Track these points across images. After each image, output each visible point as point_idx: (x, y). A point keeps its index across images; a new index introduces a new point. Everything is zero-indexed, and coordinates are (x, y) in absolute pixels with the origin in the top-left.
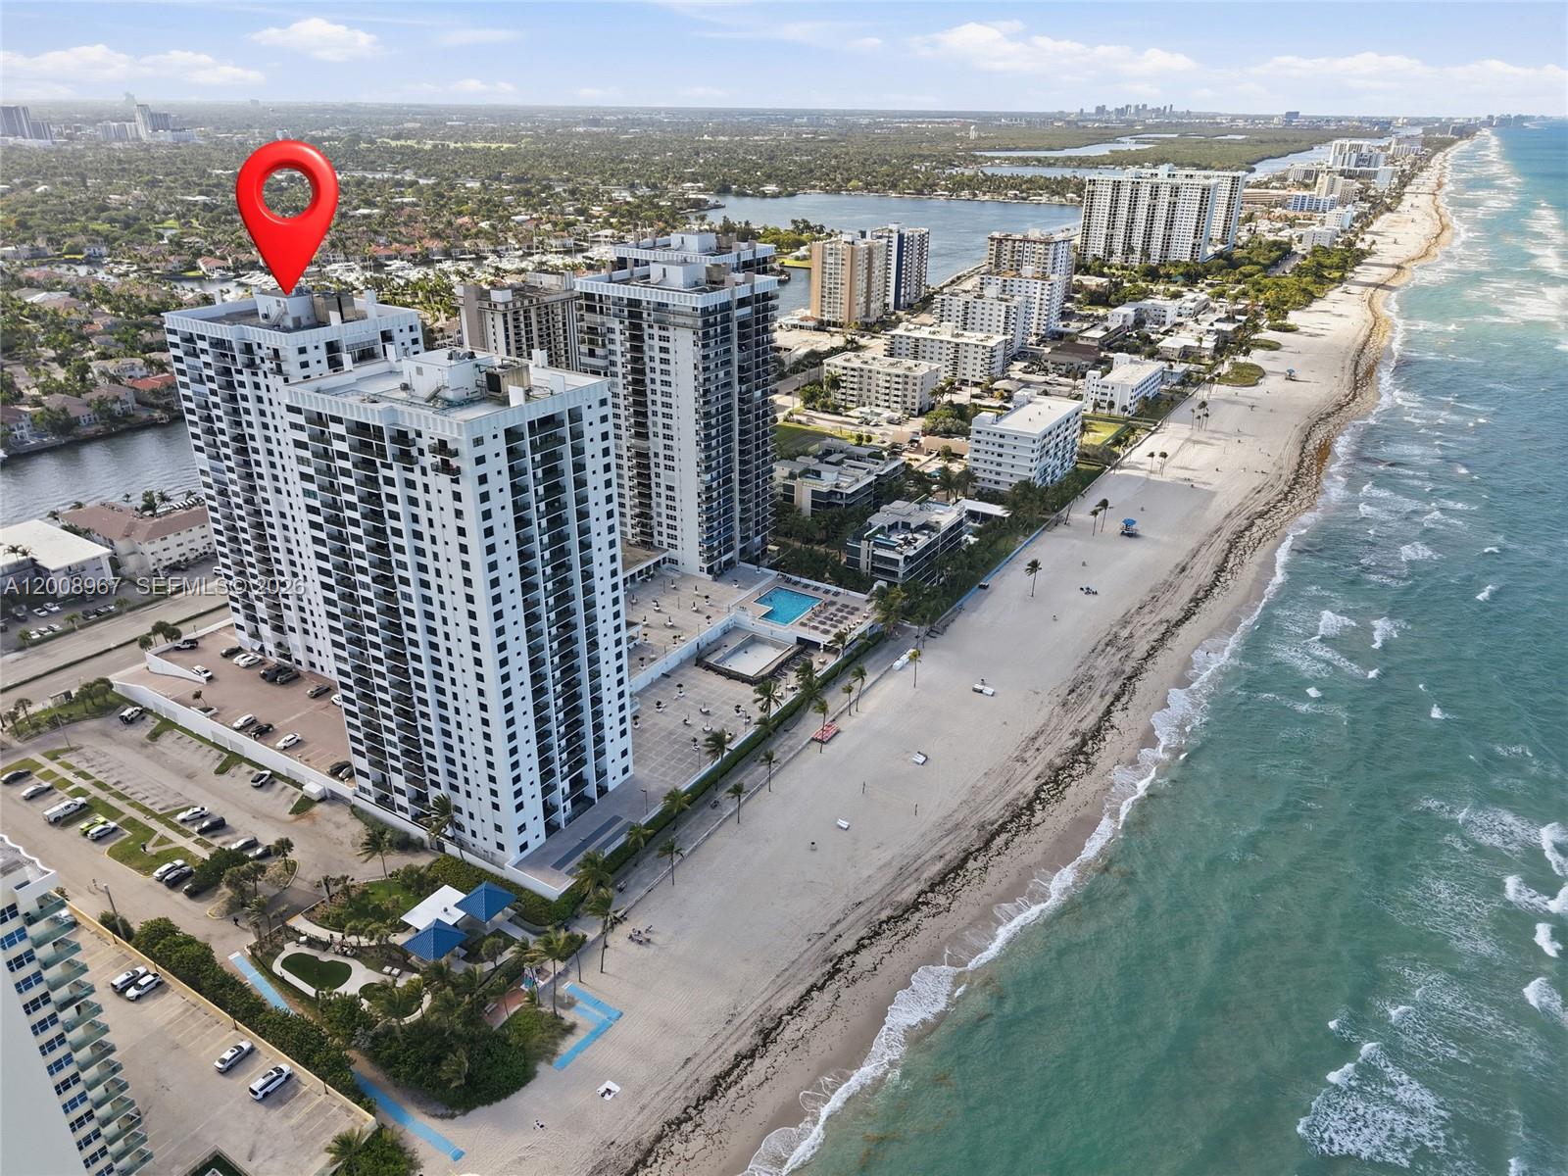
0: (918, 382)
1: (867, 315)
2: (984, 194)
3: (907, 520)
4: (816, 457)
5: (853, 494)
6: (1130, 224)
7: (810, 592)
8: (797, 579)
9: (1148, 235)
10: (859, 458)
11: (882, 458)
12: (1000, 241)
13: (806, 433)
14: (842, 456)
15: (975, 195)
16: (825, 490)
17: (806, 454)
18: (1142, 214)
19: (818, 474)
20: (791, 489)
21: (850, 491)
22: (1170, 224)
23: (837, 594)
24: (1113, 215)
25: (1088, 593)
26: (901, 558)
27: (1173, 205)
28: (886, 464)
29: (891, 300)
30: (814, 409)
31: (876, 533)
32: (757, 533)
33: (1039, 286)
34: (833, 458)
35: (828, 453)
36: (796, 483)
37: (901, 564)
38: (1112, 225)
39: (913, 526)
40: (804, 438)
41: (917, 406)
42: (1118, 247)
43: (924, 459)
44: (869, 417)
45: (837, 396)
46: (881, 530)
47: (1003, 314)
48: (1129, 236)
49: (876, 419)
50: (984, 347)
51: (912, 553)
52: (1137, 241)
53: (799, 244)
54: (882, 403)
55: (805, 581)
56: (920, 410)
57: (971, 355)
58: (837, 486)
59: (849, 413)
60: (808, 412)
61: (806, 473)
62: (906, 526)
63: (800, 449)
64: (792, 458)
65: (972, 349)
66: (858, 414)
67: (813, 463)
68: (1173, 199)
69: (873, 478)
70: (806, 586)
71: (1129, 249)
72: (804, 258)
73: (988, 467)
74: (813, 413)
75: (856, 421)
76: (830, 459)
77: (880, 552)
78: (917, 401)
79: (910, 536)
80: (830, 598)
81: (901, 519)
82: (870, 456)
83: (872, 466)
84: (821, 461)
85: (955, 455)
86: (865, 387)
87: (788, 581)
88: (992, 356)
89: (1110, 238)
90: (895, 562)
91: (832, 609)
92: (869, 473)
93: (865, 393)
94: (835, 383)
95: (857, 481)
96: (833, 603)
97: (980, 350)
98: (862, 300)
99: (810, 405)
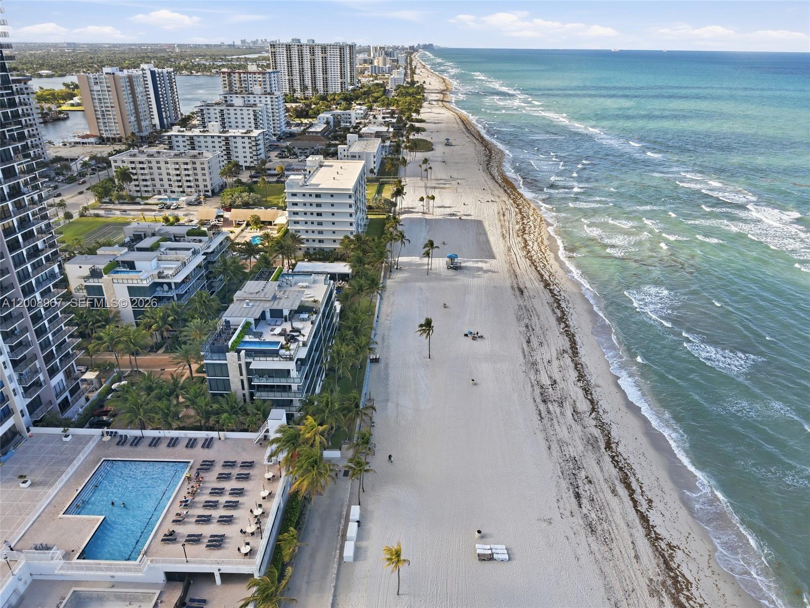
0: (206, 166)
1: (140, 130)
2: (197, 72)
3: (276, 306)
4: (123, 245)
5: (183, 282)
6: (302, 72)
7: (163, 453)
8: (138, 433)
9: (314, 79)
10: (177, 238)
11: (204, 234)
12: (229, 74)
13: (108, 225)
14: (155, 239)
15: (192, 73)
16: (146, 284)
17: (109, 244)
18: (307, 65)
19: (131, 266)
20: (99, 290)
21: (179, 279)
22: (325, 71)
23: (208, 443)
24: (290, 66)
25: (474, 338)
26: (291, 366)
27: (324, 59)
28: (211, 240)
29: (156, 121)
30: (111, 202)
31: (241, 336)
32: (52, 372)
33: (269, 99)
34: (147, 243)
35: (138, 238)
36: (104, 282)
37: (294, 374)
38: (290, 73)
39: (286, 313)
40: (106, 230)
41: (209, 188)
42: (297, 86)
43: (237, 230)
44: (168, 202)
45: (130, 188)
46: (247, 329)
47: (252, 117)
48: (302, 80)
49: (175, 203)
50: (249, 138)
51: (303, 353)
52: (308, 82)
53: (71, 96)
54: (177, 189)
55: (150, 433)
56: (213, 191)
57: (240, 145)
58: (160, 275)
59: (149, 201)
60: (104, 206)
61: (114, 266)
62: (277, 314)
63: (101, 240)
64: (92, 252)
65: (239, 140)
66: (156, 201)
67: (122, 254)
68: (324, 55)
69: (200, 259)
70: (155, 442)
71: (304, 88)
72: (79, 105)
73: (310, 227)
74: (111, 206)
75: (156, 208)
76: (141, 244)
77: (258, 364)
78: (208, 183)
79: (288, 327)
80: (200, 454)
81: (268, 306)
82: (189, 233)
83: (197, 246)
84: (131, 249)
85: (263, 222)
86: (157, 178)
87: (123, 441)
88: (257, 145)
89: (291, 81)
90: (286, 373)
91: (211, 479)
92: (195, 253)
93: (158, 183)
94: (125, 176)
95: (184, 264)
96: (207, 465)
97: (246, 140)
98: (133, 119)
99: (106, 200)
